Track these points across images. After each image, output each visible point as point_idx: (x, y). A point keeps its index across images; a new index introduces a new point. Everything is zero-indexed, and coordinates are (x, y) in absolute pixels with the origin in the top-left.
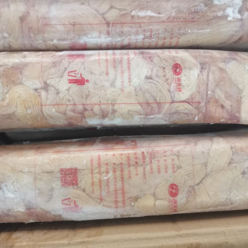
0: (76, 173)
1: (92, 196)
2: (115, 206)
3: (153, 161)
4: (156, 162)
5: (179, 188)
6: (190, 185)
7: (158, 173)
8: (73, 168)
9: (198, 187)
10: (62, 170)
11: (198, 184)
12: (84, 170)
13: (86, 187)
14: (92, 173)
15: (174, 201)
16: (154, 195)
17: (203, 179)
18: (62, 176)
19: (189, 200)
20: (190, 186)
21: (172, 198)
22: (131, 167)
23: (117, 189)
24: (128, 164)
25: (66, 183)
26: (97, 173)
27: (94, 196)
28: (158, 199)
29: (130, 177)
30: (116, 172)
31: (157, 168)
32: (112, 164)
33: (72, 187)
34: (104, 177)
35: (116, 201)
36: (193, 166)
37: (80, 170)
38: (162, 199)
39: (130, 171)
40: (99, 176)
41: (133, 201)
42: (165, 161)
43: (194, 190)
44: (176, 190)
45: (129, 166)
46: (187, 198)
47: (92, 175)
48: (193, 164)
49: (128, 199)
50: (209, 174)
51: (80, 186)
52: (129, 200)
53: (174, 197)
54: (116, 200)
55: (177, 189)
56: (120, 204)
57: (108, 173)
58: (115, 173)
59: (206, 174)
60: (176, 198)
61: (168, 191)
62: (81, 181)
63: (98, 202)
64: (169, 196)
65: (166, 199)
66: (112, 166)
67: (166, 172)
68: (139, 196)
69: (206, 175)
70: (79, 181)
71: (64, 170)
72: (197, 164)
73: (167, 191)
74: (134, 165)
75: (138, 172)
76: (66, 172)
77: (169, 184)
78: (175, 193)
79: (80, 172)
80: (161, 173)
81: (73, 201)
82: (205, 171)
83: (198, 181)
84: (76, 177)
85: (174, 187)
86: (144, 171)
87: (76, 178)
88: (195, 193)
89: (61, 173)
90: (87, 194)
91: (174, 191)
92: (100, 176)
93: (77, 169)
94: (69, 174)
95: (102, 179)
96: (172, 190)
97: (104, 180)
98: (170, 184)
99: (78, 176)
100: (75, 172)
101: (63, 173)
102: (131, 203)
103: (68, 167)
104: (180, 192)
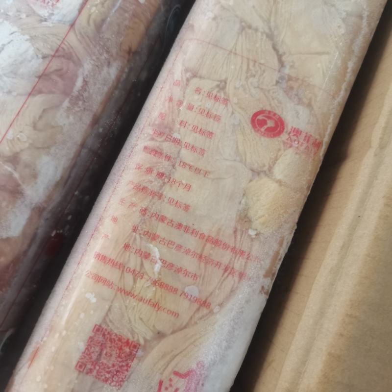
0: (106, 333)
1: (184, 324)
2: (236, 278)
3: (176, 135)
4: (182, 130)
5: (268, 108)
6: (274, 82)
7: (211, 138)
8: (92, 334)
9: (288, 67)
10: (80, 366)
11: (282, 64)
12: (109, 310)
13: (154, 326)
14: (128, 294)
15: (291, 134)
16: (257, 173)
17: (275, 48)
18: (95, 373)
19: (305, 101)
20: (277, 82)
21: (284, 137)
22: (164, 193)
23: (199, 252)
24: (153, 198)
25: (117, 371)
26: (135, 281)
27: (185, 318)
28: (270, 169)
29: (187, 208)
30: (158, 233)
31: (197, 135)
32: (134, 234)
33: (136, 361)
34: (153, 268)
35: (226, 270)
36: (236, 54)
37: (104, 320)
38: (276, 159)
39: (171, 201)
40: (143, 280)
41: (247, 229)
42: (190, 108)
43: (290, 78)
44: (269, 118)
45: (160, 196)
46: (300, 102)
47: (133, 296)
48: (231, 52)
49: (235, 237)
50: (270, 29)
51: (146, 340)
52: (239, 237)
53: (283, 129)
54: (223, 267)
55: (270, 115)
56: (238, 264)
57: (149, 254)
58: (158, 236)
59: (267, 36)
60: (288, 128)
61: (263, 135)
62: (133, 332)
63: (207, 315)
64: (276, 139)
65: (279, 150)
66: (138, 236)
67: (217, 118)
68: (241, 207)
69: (270, 36)
70: (130, 336)
71: (84, 361)
72: (236, 44)
73: (263, 139)
74: (164, 183)
75: (184, 182)
76: (91, 358)
77: (248, 127)
78: (276, 123)
79: (111, 321)
80: (214, 132)
81: (173, 376)
82: (259, 34)
83: (276, 60)
84: (116, 339)
85: (260, 117)
86: (190, 167)
87: (120, 340)
88: (297, 79)
89: (87, 373)
90: (174, 332)
91: (270, 124)
92: (146, 276)
93: (100, 326)
94: (100, 354)
95: (156, 277)
96: (266, 127)
97: (159, 273)
98: (250, 125)
99: (118, 333)
100: (104, 335)
101: (89, 366)
102: (250, 236)
103: (82, 346)
104: (277, 112)
